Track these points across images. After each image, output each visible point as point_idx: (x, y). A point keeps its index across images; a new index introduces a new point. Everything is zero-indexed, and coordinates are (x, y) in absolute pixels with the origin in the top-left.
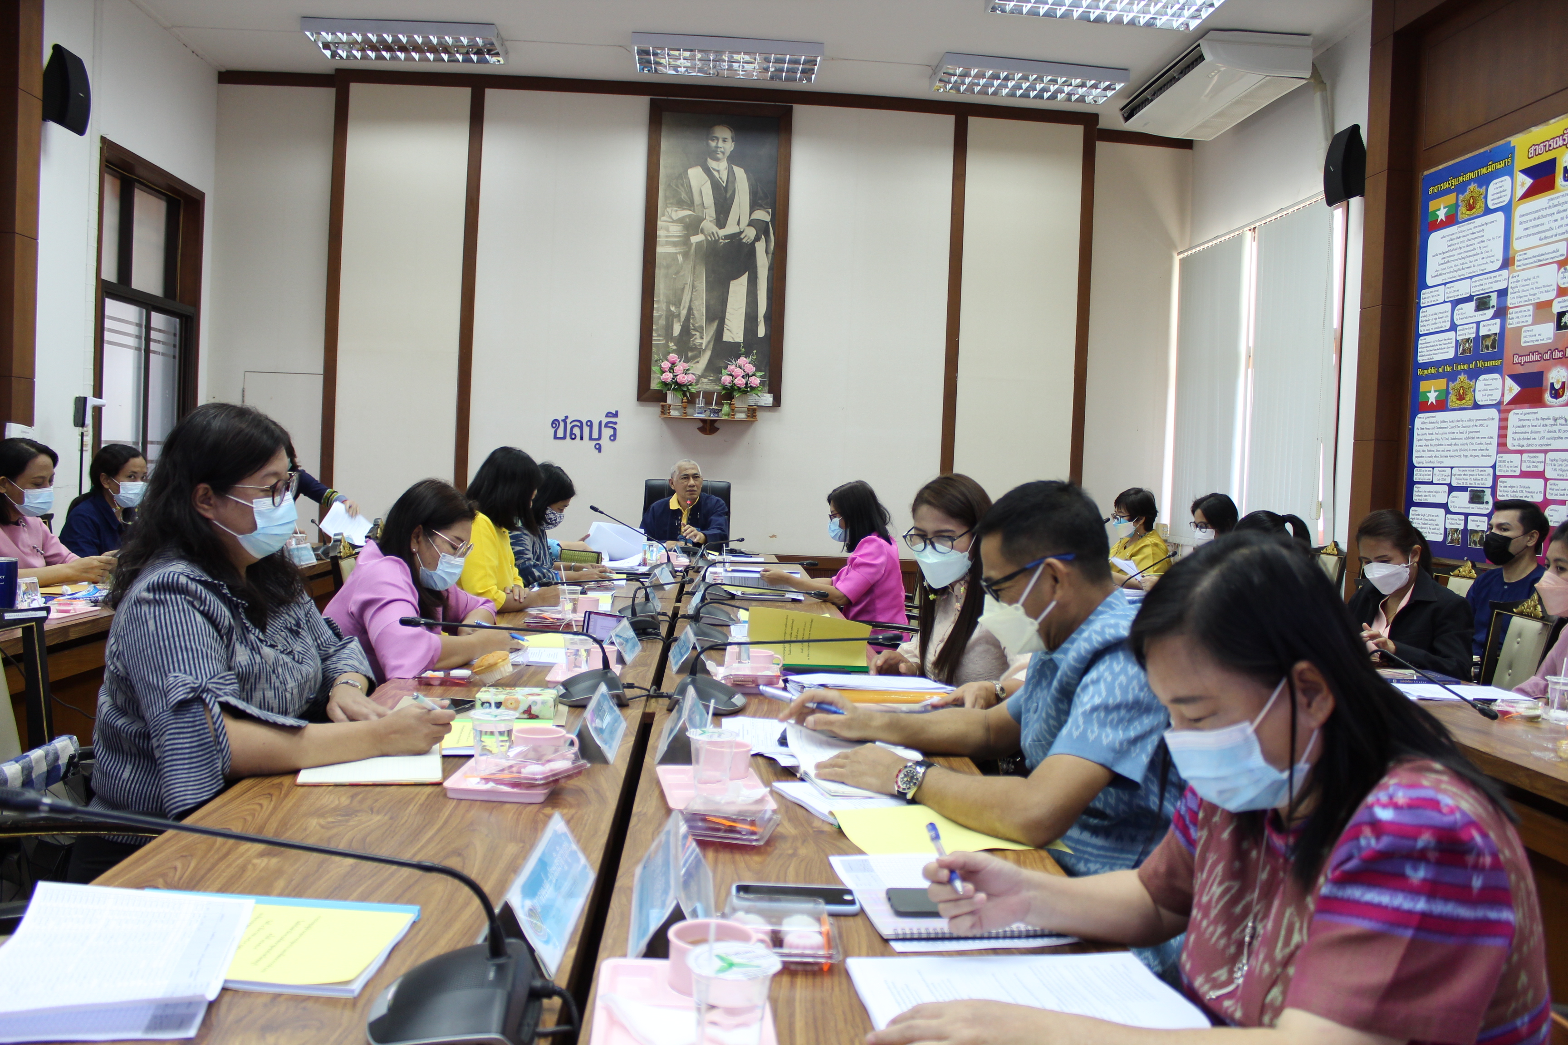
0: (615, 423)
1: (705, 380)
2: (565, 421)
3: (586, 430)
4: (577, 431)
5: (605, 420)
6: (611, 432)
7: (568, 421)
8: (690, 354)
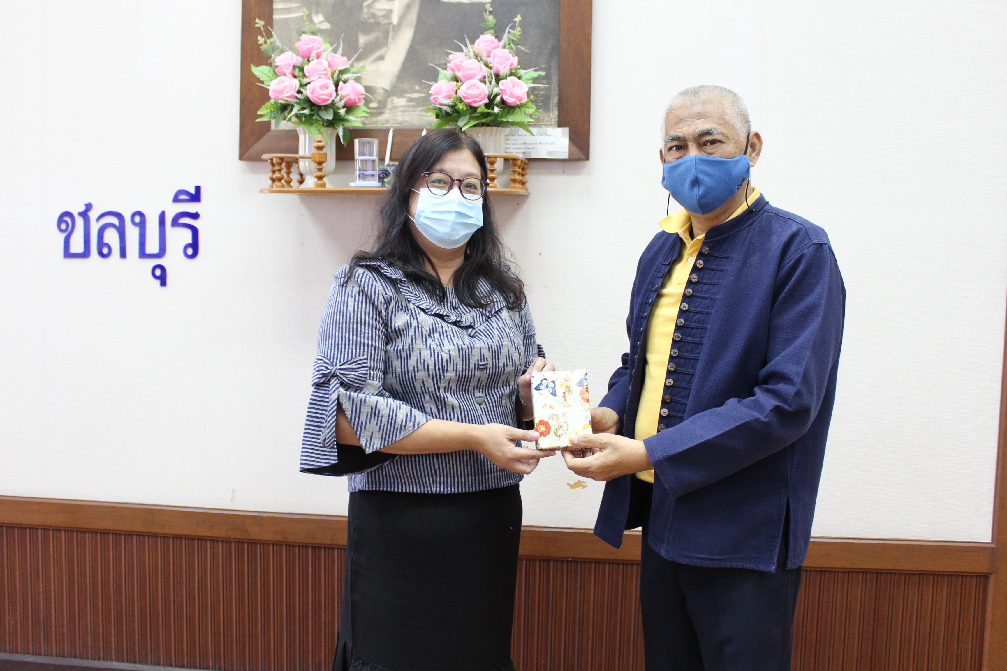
0: (195, 216)
1: (400, 102)
2: (84, 215)
3: (132, 233)
4: (112, 237)
5: (173, 210)
6: (186, 236)
7: (93, 215)
8: (363, 39)
